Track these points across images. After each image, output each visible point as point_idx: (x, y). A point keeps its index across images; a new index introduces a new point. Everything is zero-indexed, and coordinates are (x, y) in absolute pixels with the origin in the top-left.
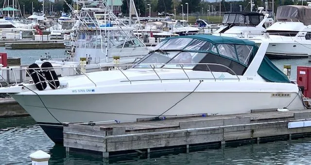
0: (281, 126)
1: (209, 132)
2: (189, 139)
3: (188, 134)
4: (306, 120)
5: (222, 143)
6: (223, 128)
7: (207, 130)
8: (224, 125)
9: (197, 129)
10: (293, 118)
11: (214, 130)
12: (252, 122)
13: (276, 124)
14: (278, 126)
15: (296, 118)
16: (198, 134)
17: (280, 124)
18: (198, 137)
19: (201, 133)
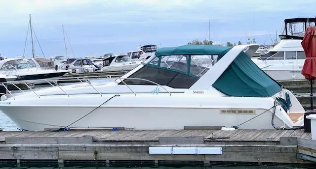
0: (138, 150)
1: (40, 149)
2: (17, 154)
3: (15, 149)
4: (176, 146)
5: (59, 161)
6: (57, 147)
7: (38, 148)
8: (57, 144)
9: (24, 145)
10: (158, 143)
11: (46, 147)
12: (94, 143)
13: (131, 147)
14: (135, 150)
15: (160, 143)
16: (27, 150)
17: (136, 148)
18: (28, 153)
19: (31, 149)
